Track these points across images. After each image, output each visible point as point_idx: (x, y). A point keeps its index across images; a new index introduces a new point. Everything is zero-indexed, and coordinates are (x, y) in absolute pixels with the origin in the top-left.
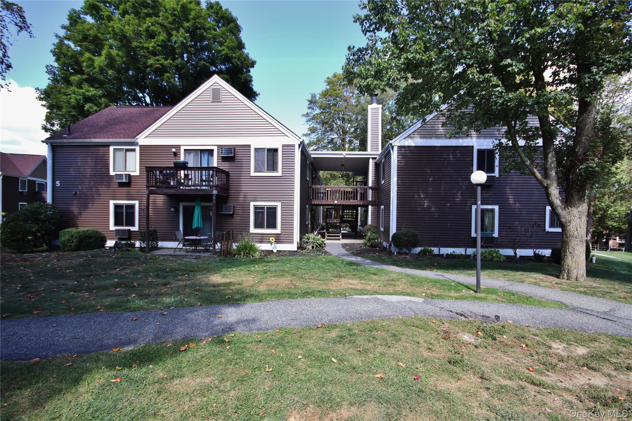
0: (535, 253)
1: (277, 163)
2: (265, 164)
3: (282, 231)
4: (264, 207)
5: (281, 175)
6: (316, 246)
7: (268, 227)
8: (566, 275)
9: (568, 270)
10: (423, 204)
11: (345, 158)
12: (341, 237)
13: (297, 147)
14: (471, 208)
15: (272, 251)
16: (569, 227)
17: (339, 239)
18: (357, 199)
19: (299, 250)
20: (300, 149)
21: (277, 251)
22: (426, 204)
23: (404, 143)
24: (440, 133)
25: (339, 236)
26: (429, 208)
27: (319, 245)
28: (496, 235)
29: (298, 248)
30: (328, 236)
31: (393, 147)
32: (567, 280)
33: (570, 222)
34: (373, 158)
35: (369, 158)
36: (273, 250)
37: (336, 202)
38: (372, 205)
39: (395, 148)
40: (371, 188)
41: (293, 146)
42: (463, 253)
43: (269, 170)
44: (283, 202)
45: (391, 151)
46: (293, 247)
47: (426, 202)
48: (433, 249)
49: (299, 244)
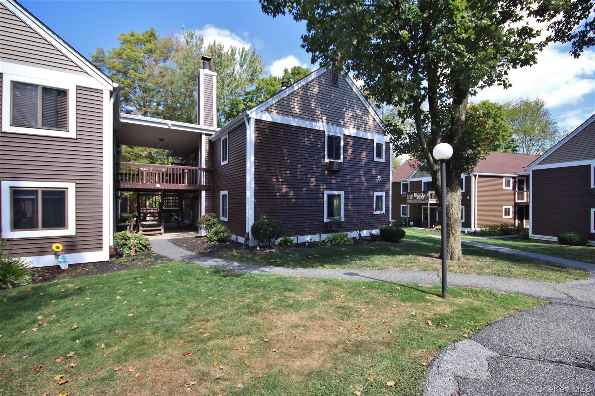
0: (370, 234)
1: (66, 115)
2: (36, 113)
3: (78, 231)
4: (37, 191)
5: (75, 137)
6: (140, 248)
7: (46, 225)
8: (449, 256)
9: (452, 251)
10: (281, 188)
11: (169, 130)
12: (162, 231)
13: (106, 95)
14: (323, 194)
15: (58, 267)
16: (451, 211)
17: (161, 234)
18: (183, 183)
19: (114, 259)
20: (112, 100)
21: (70, 266)
22: (284, 188)
23: (261, 116)
24: (295, 112)
25: (160, 230)
26: (287, 193)
27: (144, 246)
28: (343, 220)
29: (111, 256)
30: (144, 231)
31: (249, 120)
32: (452, 260)
33: (452, 205)
34: (207, 135)
35: (201, 134)
36: (61, 265)
37: (158, 186)
38: (206, 191)
39: (252, 122)
40: (205, 170)
41: (100, 92)
42: (317, 240)
43: (45, 125)
44: (78, 182)
45: (247, 125)
46: (103, 255)
47: (284, 186)
48: (292, 238)
49: (112, 250)
